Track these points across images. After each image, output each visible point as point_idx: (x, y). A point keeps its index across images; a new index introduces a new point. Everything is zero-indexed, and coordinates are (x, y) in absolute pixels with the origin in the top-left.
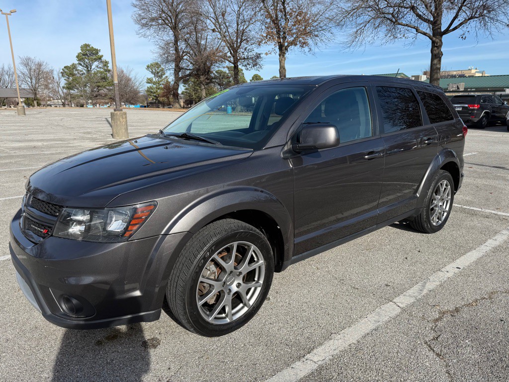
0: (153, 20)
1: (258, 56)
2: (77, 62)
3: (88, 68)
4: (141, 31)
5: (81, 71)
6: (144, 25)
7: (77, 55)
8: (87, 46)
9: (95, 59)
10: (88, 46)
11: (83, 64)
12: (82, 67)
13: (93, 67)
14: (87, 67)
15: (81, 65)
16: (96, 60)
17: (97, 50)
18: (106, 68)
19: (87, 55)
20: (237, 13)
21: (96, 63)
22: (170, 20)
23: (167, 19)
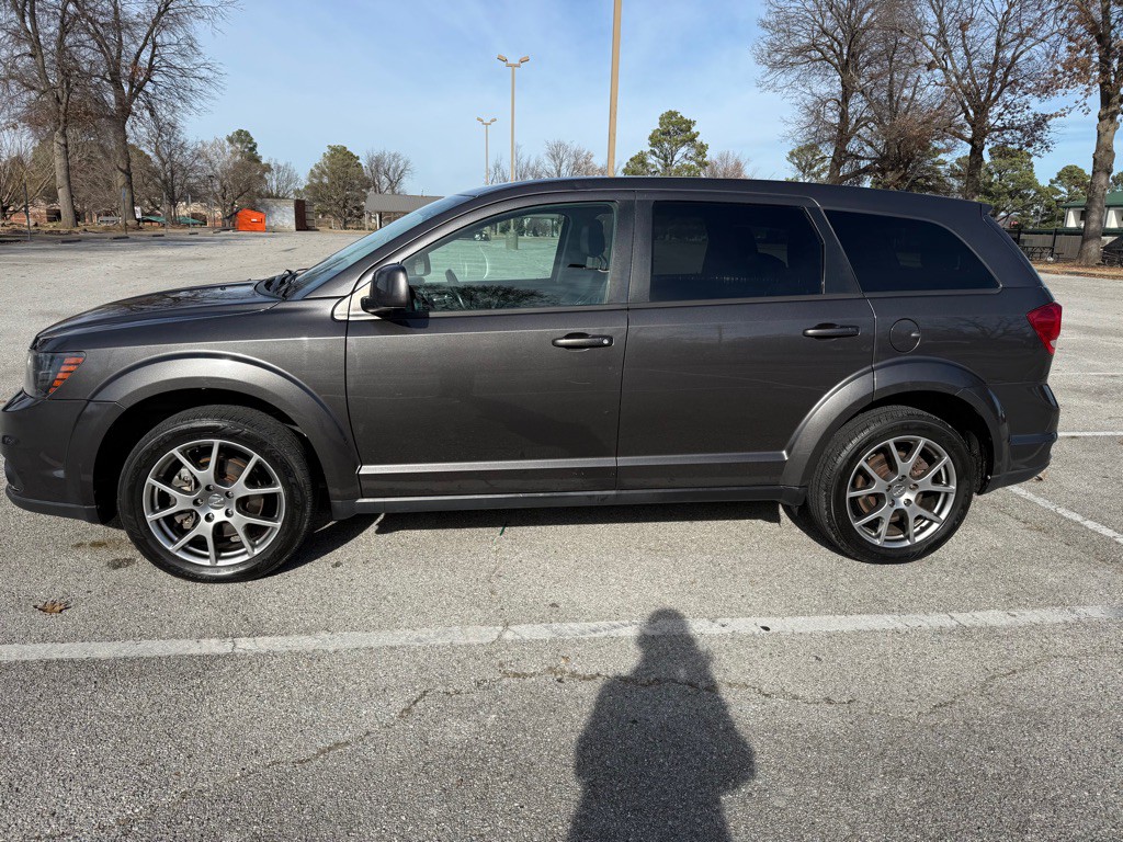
0: (799, 51)
1: (1041, 122)
2: (649, 149)
3: (666, 161)
4: (765, 80)
5: (653, 166)
6: (774, 66)
7: (650, 133)
8: (672, 114)
9: (681, 141)
10: (675, 114)
11: (657, 152)
12: (655, 158)
13: (676, 158)
14: (665, 158)
15: (654, 153)
16: (683, 143)
17: (690, 122)
18: (700, 159)
19: (669, 133)
20: (1000, 18)
21: (683, 150)
22: (838, 49)
23: (831, 47)
